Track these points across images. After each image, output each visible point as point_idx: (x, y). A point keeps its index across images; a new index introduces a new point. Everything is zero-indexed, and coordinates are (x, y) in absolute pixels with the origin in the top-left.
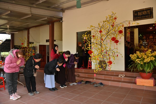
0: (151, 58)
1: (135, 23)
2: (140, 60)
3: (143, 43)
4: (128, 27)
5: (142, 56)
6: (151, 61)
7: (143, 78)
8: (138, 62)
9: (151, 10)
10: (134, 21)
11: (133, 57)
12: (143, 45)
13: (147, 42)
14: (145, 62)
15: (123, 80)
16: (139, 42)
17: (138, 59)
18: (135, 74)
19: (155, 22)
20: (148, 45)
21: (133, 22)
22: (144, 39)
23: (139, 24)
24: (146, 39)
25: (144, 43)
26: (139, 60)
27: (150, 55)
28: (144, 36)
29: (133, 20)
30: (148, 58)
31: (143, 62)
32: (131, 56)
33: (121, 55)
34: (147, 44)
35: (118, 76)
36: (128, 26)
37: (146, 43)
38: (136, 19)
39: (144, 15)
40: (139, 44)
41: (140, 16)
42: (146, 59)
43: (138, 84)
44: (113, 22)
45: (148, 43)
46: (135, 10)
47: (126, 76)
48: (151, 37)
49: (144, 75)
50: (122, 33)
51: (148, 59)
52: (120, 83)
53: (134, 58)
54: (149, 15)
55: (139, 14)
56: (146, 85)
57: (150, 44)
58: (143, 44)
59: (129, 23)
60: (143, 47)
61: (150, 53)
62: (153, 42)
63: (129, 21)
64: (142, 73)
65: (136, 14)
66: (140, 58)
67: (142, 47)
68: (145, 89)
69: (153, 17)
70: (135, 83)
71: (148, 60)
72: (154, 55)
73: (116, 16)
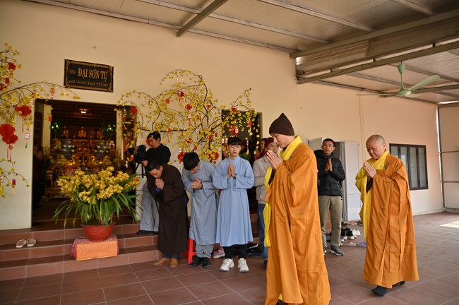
0: (115, 187)
1: (67, 95)
2: (88, 193)
3: (63, 147)
4: (50, 100)
5: (94, 184)
6: (115, 194)
7: (93, 239)
8: (85, 198)
9: (109, 73)
10: (66, 87)
11: (66, 186)
12: (62, 153)
13: (73, 146)
14: (102, 197)
15: (30, 256)
16: (52, 143)
17: (84, 192)
18: (65, 233)
19: (119, 102)
20: (75, 152)
21: (64, 90)
22: (65, 137)
23: (79, 98)
24: (71, 137)
25: (65, 146)
26: (86, 195)
27: (111, 181)
28: (64, 129)
29: (65, 84)
30: (106, 187)
31: (96, 198)
32: (62, 182)
33: (24, 179)
34: (73, 151)
35: (14, 246)
36: (49, 98)
37: (72, 148)
38: (71, 84)
39: (92, 80)
40: (51, 148)
41: (84, 80)
42: (103, 191)
43: (80, 257)
44: (6, 76)
45: (75, 148)
46: (70, 61)
47: (38, 244)
48: (82, 133)
49: (96, 230)
50: (28, 117)
51: (108, 190)
52: (27, 266)
53: (70, 190)
54: (105, 83)
55: (81, 73)
56: (100, 256)
57: (80, 151)
58: (64, 150)
59: (52, 91)
60: (62, 156)
61: (110, 176)
62: (87, 147)
63: (54, 85)
64: (89, 229)
65: (72, 72)
66: (88, 187)
67: (60, 158)
68: (98, 266)
69: (112, 89)
70: (72, 257)
71: (109, 192)
72: (121, 180)
73: (15, 61)
